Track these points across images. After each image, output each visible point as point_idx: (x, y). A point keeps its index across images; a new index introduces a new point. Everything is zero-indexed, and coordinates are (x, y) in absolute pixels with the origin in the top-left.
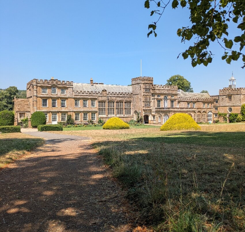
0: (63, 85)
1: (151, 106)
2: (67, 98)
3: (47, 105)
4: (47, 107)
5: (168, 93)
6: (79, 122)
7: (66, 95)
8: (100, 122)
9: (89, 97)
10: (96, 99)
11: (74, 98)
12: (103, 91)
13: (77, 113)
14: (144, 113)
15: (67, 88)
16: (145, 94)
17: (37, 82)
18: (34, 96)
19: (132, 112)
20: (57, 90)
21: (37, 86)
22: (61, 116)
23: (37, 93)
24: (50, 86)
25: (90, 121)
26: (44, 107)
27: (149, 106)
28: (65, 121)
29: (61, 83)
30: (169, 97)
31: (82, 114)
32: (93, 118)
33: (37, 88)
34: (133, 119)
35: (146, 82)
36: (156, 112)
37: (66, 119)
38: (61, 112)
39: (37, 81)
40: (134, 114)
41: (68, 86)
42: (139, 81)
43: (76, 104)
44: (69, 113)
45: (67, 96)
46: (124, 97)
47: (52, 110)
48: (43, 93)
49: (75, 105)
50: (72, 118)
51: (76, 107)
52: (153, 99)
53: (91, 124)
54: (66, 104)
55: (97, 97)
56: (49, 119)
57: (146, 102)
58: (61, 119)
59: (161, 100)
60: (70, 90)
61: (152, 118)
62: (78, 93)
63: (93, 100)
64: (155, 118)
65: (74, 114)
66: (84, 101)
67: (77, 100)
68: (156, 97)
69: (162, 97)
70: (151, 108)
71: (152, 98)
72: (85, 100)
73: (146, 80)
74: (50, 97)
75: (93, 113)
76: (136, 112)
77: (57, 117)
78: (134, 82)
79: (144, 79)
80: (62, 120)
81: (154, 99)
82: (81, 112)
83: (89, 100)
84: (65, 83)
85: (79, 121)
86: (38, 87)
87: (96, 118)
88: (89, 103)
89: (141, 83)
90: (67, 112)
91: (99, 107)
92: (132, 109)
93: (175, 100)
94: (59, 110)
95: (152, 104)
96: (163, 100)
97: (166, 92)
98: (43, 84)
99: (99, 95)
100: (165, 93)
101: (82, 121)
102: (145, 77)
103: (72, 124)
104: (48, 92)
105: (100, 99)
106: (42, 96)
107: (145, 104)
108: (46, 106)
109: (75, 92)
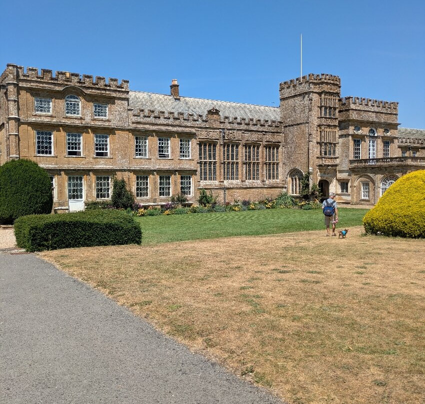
0: (98, 89)
1: (337, 155)
2: (111, 131)
3: (52, 150)
4: (52, 155)
5: (377, 120)
6: (148, 201)
7: (108, 121)
8: (204, 200)
9: (175, 129)
10: (191, 135)
11: (133, 131)
12: (210, 112)
13: (142, 175)
14: (319, 173)
15: (111, 100)
16: (323, 121)
17: (18, 76)
18: (10, 119)
19: (282, 172)
20: (81, 102)
21: (19, 89)
22: (94, 185)
23: (18, 109)
24: (61, 89)
25: (178, 199)
26: (41, 155)
27: (332, 156)
28: (109, 199)
29: (94, 82)
30: (380, 132)
31: (155, 179)
32: (185, 190)
33: (18, 94)
34: (284, 190)
35: (326, 88)
36: (353, 171)
37: (111, 192)
38: (96, 172)
39: (18, 72)
40: (289, 179)
41: (114, 95)
42: (304, 88)
43: (139, 150)
44: (119, 176)
45: (112, 124)
46: (262, 131)
47: (66, 167)
48: (39, 113)
49: (137, 150)
50: (128, 189)
51: (138, 157)
52: (341, 136)
53: (180, 207)
54: (108, 147)
55: (193, 130)
56: (60, 192)
57: (326, 144)
58: (95, 193)
59: (362, 138)
60: (119, 106)
61: (339, 187)
62: (142, 115)
63: (185, 137)
64: (349, 189)
65: (133, 177)
66: (160, 140)
67: (140, 135)
68: (351, 130)
69: (365, 131)
70: (337, 161)
71: (340, 133)
72: (164, 136)
73: (327, 84)
74: (61, 126)
75: (186, 175)
76: (294, 173)
77: (84, 188)
78: (287, 93)
79: (320, 79)
80: (98, 196)
81: (347, 136)
82: (151, 172)
83: (175, 137)
84: (106, 85)
85: (149, 197)
86: (23, 93)
87: (192, 189)
88: (173, 144)
89: (313, 92)
90: (113, 172)
91: (201, 158)
92: (281, 165)
93: (392, 139)
94: (89, 167)
95: (338, 151)
96: (367, 140)
97: (373, 117)
98: (37, 82)
99: (199, 123)
100: (371, 120)
101: (156, 199)
102: (323, 75)
103: (129, 209)
104: (54, 111)
105: (203, 135)
106: (33, 119)
107: (323, 150)
108: (50, 153)
109: (136, 113)
